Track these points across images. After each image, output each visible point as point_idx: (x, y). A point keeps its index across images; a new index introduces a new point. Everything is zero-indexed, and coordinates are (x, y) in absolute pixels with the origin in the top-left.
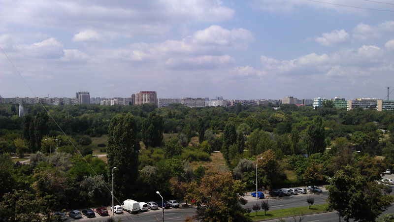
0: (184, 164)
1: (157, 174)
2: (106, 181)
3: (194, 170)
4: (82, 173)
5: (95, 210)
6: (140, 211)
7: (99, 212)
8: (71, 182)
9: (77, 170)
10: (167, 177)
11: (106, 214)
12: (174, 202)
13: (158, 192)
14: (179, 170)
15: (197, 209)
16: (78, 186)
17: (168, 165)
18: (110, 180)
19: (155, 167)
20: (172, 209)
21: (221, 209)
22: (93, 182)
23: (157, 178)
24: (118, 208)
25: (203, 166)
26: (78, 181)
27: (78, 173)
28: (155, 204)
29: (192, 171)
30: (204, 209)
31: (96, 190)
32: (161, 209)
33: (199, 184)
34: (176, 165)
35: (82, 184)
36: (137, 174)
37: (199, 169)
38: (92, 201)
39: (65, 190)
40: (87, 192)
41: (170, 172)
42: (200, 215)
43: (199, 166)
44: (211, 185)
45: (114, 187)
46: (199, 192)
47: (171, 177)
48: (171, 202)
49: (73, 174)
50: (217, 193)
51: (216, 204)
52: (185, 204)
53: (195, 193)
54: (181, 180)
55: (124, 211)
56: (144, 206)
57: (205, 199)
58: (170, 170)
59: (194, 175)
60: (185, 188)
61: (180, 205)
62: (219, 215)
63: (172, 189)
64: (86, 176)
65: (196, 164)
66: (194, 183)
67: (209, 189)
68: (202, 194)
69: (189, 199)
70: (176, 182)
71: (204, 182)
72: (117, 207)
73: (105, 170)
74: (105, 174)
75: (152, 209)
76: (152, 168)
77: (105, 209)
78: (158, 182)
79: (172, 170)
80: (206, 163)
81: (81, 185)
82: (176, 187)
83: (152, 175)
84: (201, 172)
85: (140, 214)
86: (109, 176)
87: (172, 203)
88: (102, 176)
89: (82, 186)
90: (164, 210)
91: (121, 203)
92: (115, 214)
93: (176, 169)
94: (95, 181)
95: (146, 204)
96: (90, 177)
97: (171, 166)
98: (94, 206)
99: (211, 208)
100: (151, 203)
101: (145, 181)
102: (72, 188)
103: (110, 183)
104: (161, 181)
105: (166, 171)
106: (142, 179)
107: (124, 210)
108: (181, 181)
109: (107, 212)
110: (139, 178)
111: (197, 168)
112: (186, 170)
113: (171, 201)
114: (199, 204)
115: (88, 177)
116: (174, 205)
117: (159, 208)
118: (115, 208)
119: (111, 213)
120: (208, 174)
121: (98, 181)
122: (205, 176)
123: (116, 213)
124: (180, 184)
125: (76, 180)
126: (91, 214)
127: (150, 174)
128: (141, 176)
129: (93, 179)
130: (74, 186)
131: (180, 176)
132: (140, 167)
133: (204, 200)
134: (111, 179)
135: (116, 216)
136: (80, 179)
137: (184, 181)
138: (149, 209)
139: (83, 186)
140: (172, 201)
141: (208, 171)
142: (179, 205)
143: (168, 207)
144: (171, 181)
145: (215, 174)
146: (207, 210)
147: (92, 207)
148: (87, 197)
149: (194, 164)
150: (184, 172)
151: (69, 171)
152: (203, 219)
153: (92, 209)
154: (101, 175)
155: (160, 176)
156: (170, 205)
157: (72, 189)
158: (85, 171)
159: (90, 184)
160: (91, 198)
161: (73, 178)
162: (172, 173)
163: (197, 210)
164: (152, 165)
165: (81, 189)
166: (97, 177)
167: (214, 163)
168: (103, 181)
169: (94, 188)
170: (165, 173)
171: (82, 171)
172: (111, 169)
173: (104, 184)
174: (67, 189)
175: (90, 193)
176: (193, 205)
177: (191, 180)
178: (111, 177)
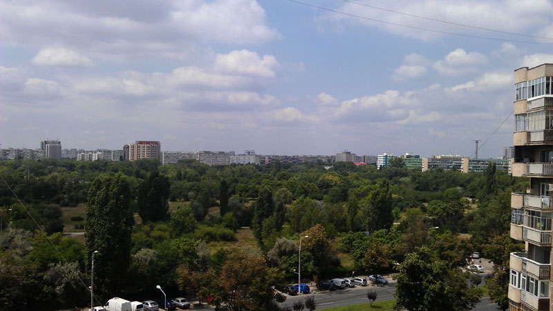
0: (197, 246)
1: (158, 260)
2: (83, 271)
3: (212, 254)
4: (48, 259)
8: (31, 273)
9: (39, 255)
10: (173, 265)
12: (182, 301)
13: (158, 287)
14: (190, 254)
15: (216, 310)
16: (41, 278)
17: (175, 247)
18: (88, 270)
19: (155, 251)
21: (248, 309)
22: (63, 272)
23: (158, 266)
25: (225, 248)
26: (40, 270)
27: (40, 259)
28: (155, 304)
29: (209, 255)
30: (224, 309)
31: (68, 284)
33: (218, 274)
34: (186, 247)
35: (47, 276)
36: (127, 260)
37: (219, 252)
38: (61, 301)
39: (21, 284)
40: (54, 287)
41: (177, 257)
43: (219, 248)
44: (236, 275)
45: (94, 280)
46: (218, 286)
47: (179, 264)
48: (178, 301)
49: (34, 261)
50: (244, 286)
51: (242, 303)
52: (198, 302)
53: (213, 288)
54: (193, 268)
56: (139, 307)
57: (227, 295)
58: (178, 255)
59: (211, 261)
60: (198, 280)
61: (191, 305)
63: (180, 281)
64: (54, 264)
65: (216, 246)
66: (211, 271)
67: (233, 281)
68: (222, 288)
69: (203, 295)
70: (186, 272)
71: (226, 270)
72: (98, 308)
73: (81, 256)
74: (81, 261)
76: (151, 251)
78: (160, 272)
79: (181, 255)
80: (229, 243)
81: (45, 277)
82: (185, 279)
83: (151, 262)
84: (221, 256)
86: (87, 263)
88: (76, 264)
89: (46, 279)
91: (105, 303)
93: (186, 253)
94: (67, 271)
95: (141, 303)
96: (58, 265)
97: (179, 248)
99: (235, 308)
100: (149, 302)
101: (139, 271)
102: (32, 281)
103: (89, 273)
104: (163, 270)
105: (172, 256)
106: (136, 268)
108: (192, 270)
110: (131, 267)
111: (216, 252)
112: (200, 254)
113: (178, 299)
114: (217, 303)
115: (55, 265)
116: (182, 304)
117: (160, 309)
118: (95, 310)
120: (231, 259)
121: (70, 271)
122: (228, 262)
124: (191, 274)
125: (38, 268)
127: (149, 260)
128: (135, 264)
129: (63, 268)
130: (36, 279)
131: (191, 263)
132: (133, 250)
133: (225, 298)
134: (90, 269)
136: (44, 268)
137: (198, 269)
139: (49, 278)
140: (180, 299)
141: (232, 255)
142: (189, 305)
143: (173, 308)
144: (179, 270)
145: (241, 259)
147: (61, 309)
148: (55, 295)
149: (212, 245)
150: (198, 257)
151: (28, 257)
154: (75, 262)
155: (163, 263)
156: (175, 304)
157: (31, 283)
158: (52, 257)
159: (58, 275)
160: (60, 296)
161: (34, 266)
162: (181, 259)
164: (151, 248)
165: (44, 284)
166: (69, 265)
167: (241, 245)
168: (79, 271)
169: (64, 281)
170: (170, 259)
171: (47, 257)
172: (90, 254)
173: (79, 275)
174: (25, 282)
175: (58, 288)
176: (210, 303)
177: (207, 268)
178: (90, 265)
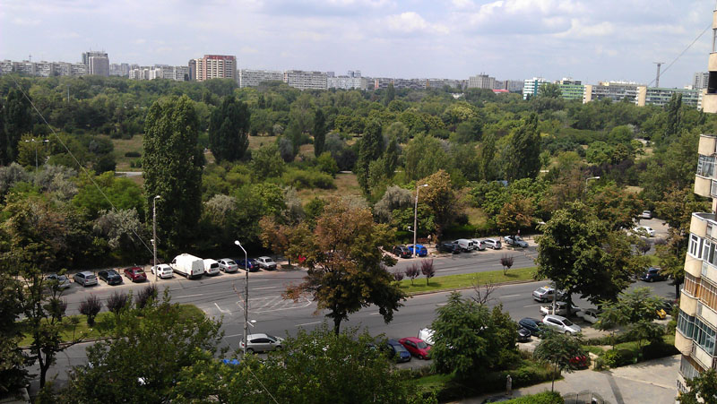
0: (286, 193)
1: (236, 210)
2: (142, 220)
3: (304, 204)
4: (97, 205)
5: (121, 272)
6: (206, 274)
7: (130, 274)
8: (76, 221)
9: (87, 199)
10: (255, 217)
11: (143, 279)
12: (267, 261)
13: (237, 243)
14: (277, 203)
15: (308, 272)
16: (90, 228)
17: (258, 194)
18: (149, 219)
19: (232, 198)
20: (263, 273)
21: (349, 274)
22: (118, 221)
23: (236, 217)
24: (164, 270)
25: (321, 197)
26: (90, 219)
27: (88, 204)
28: (233, 263)
29: (301, 205)
30: (320, 272)
31: (124, 236)
32: (243, 272)
33: (312, 229)
34: (271, 194)
35: (97, 225)
36: (198, 209)
37: (313, 202)
38: (116, 256)
39: (65, 235)
40: (107, 238)
41: (260, 207)
42: (314, 283)
43: (313, 197)
44: (335, 231)
45: (157, 232)
46: (312, 244)
47: (262, 216)
48: (262, 261)
49: (80, 206)
50: (345, 245)
51: (341, 265)
52: (287, 263)
53: (305, 245)
54: (280, 221)
55: (175, 275)
56: (213, 266)
57: (322, 255)
58: (261, 204)
59: (303, 213)
60: (287, 236)
61: (279, 266)
62: (345, 283)
63: (264, 236)
64: (105, 211)
65: (309, 194)
66: (303, 226)
67: (331, 238)
68: (317, 247)
69: (294, 255)
70: (272, 225)
71: (322, 226)
72: (163, 266)
73: (140, 201)
74: (139, 207)
75: (227, 272)
76: (228, 199)
77: (142, 271)
78: (239, 224)
79: (265, 204)
80: (325, 192)
81: (94, 227)
82: (271, 234)
83: (227, 212)
84: (316, 208)
85: (206, 281)
86: (147, 211)
87: (264, 261)
88: (134, 211)
89: (96, 229)
90: (250, 274)
91: (170, 260)
92: (159, 279)
93: (271, 202)
94: (122, 220)
95: (215, 262)
96: (111, 213)
97: (263, 196)
98: (119, 265)
99: (333, 271)
100: (226, 261)
101: (213, 222)
102: (79, 231)
103: (150, 224)
104: (243, 222)
105: (254, 205)
106: (208, 218)
107: (175, 272)
108: (280, 223)
109: (145, 276)
110: (203, 217)
111: (309, 201)
112: (289, 204)
113: (262, 258)
114: (311, 265)
115: (107, 212)
116: (268, 264)
117: (239, 270)
118: (159, 269)
119: (151, 279)
120: (329, 211)
121: (126, 220)
122: (325, 215)
123: (162, 278)
124: (278, 228)
125: (86, 216)
126: (114, 279)
127: (225, 209)
128: (207, 213)
129: (117, 215)
130: (83, 229)
131: (278, 214)
132: (204, 196)
133: (321, 259)
134: (152, 218)
135: (161, 282)
136: (94, 215)
137: (287, 222)
138: (221, 272)
139: (100, 227)
140: (264, 258)
141: (330, 207)
142: (276, 266)
143: (255, 269)
144: (262, 223)
145: (342, 211)
146: (326, 274)
147: (116, 266)
148: (108, 249)
149: (304, 193)
150: (286, 207)
151: (72, 201)
152: (318, 290)
153: (117, 271)
154: (132, 209)
155: (243, 214)
156: (259, 265)
157: (78, 233)
158: (102, 202)
159: (111, 224)
160: (115, 249)
161: (81, 213)
162: (265, 209)
163: (307, 274)
164: (227, 194)
165: (94, 234)
166: (125, 212)
167: (341, 193)
168: (137, 220)
169: (119, 232)
170: (251, 208)
171: (96, 202)
172: (151, 199)
173: (138, 225)
174: (69, 232)
175: (112, 241)
176: (300, 265)
177: (297, 221)
178: (151, 213)
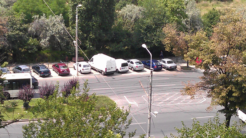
0: (186, 4)
1: (144, 18)
2: (67, 25)
3: (202, 14)
4: (32, 11)
5: (50, 66)
6: (117, 72)
7: (56, 68)
8: (15, 24)
9: (24, 6)
10: (159, 24)
11: (66, 74)
12: (169, 62)
13: (144, 46)
14: (178, 13)
15: (204, 73)
16: (26, 30)
17: (162, 5)
18: (73, 23)
19: (141, 8)
20: (165, 72)
21: (240, 76)
22: (48, 25)
23: (143, 24)
24: (84, 66)
25: (217, 8)
26: (26, 23)
27: (24, 11)
28: (140, 63)
29: (199, 15)
30: (214, 74)
31: (53, 37)
32: (148, 72)
33: (209, 36)
34: (174, 5)
35: (31, 28)
36: (112, 16)
37: (210, 12)
38: (46, 54)
39: (6, 35)
40: (39, 39)
41: (164, 16)
42: (209, 83)
43: (211, 8)
45: (79, 35)
47: (166, 24)
48: (164, 62)
49: (18, 12)
51: (234, 68)
52: (185, 65)
53: (202, 50)
54: (181, 28)
55: (92, 71)
56: (124, 65)
57: (217, 58)
58: (165, 13)
59: (202, 22)
60: (186, 42)
61: (179, 67)
62: (237, 84)
63: (166, 41)
64: (38, 16)
65: (207, 6)
66: (201, 34)
67: (225, 45)
69: (192, 58)
70: (174, 32)
71: (218, 33)
72: (83, 63)
73: (66, 9)
74: (64, 14)
75: (135, 71)
76: (137, 8)
77: (66, 66)
78: (145, 30)
79: (168, 14)
80: (222, 3)
81: (29, 29)
82: (172, 39)
83: (136, 20)
84: (213, 18)
85: (117, 77)
86: (71, 17)
87: (166, 62)
88: (60, 18)
89: (31, 31)
90: (154, 73)
92: (79, 74)
93: (174, 11)
94: (51, 24)
95: (125, 62)
96: (43, 18)
97: (167, 6)
98: (48, 61)
99: (225, 73)
100: (134, 61)
101: (124, 28)
102: (17, 32)
103: (73, 28)
104: (149, 29)
105: (159, 14)
106: (120, 25)
107: (92, 68)
108: (181, 30)
109: (68, 70)
110: (116, 24)
111: (207, 12)
112: (189, 13)
113: (164, 60)
114: (206, 67)
115: (40, 17)
116: (169, 65)
117: (145, 69)
118: (80, 66)
119: (74, 74)
120: (224, 21)
121: (54, 25)
122: (220, 24)
123: (82, 73)
124: (179, 35)
125: (23, 20)
126: (45, 72)
127: (134, 17)
128: (119, 20)
129: (47, 20)
130: (21, 31)
131: (179, 23)
132: (117, 5)
133: (216, 61)
134: (75, 23)
135: (81, 76)
136: (29, 20)
137: (187, 30)
138: (130, 70)
139: (33, 30)
140: (166, 60)
141: (225, 17)
142: (176, 67)
143: (159, 69)
144: (166, 30)
145: (236, 21)
146: (220, 76)
147: (46, 62)
148: (40, 48)
149: (203, 5)
150: (186, 16)
151: (12, 8)
152: (213, 88)
153: (47, 66)
154: (59, 15)
155: (149, 21)
156: (161, 65)
157: (17, 34)
158: (36, 9)
159: (42, 27)
160: (45, 49)
161: (19, 17)
162: (168, 18)
163: (203, 75)
164: (137, 4)
165: (29, 35)
166: (53, 18)
167: (236, 5)
168: (63, 25)
169: (49, 34)
170: (157, 17)
171: (30, 9)
173: (64, 29)
174: (10, 33)
175: (43, 41)
177: (196, 29)
178: (74, 19)
